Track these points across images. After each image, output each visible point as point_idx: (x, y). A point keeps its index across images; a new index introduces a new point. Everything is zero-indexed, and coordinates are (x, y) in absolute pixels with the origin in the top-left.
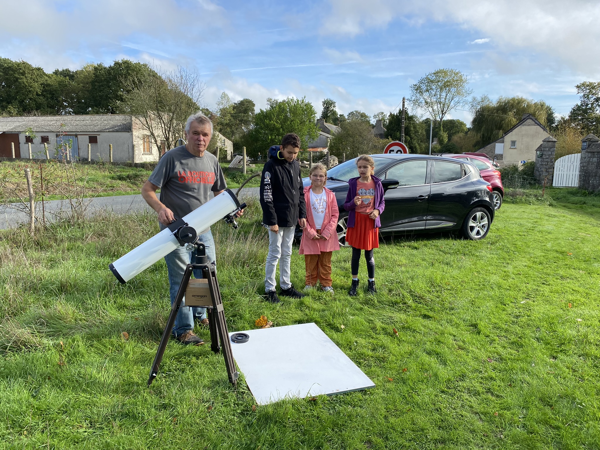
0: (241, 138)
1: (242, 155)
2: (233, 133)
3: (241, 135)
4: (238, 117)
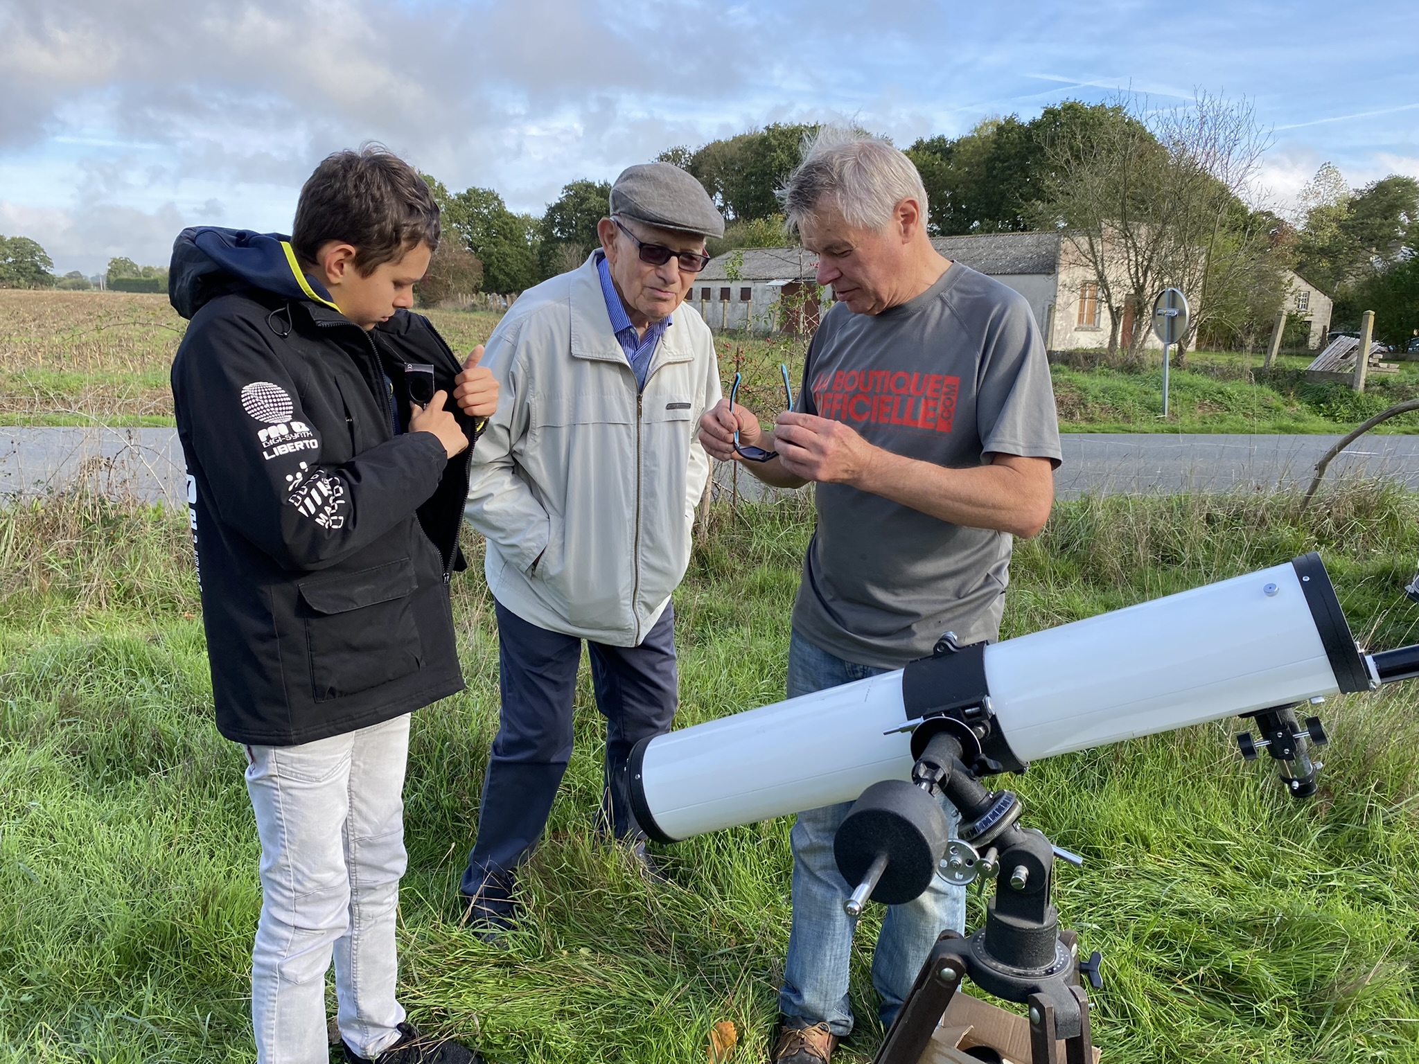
0: (1361, 288)
1: (1358, 337)
2: (1338, 274)
3: (1364, 278)
4: (1362, 230)
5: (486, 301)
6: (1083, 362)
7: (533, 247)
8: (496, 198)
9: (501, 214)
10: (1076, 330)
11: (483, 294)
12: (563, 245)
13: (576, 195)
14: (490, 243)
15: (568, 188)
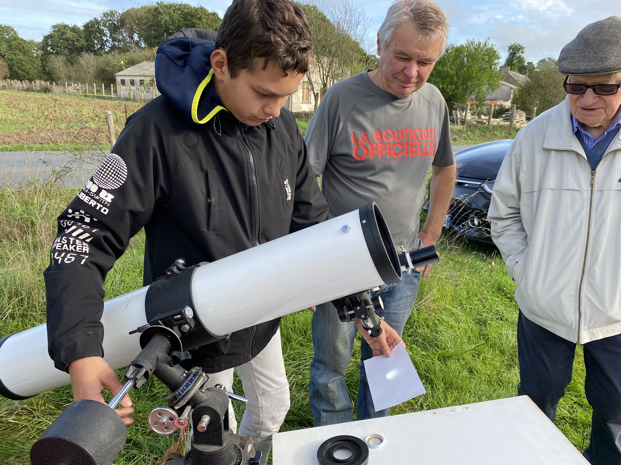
5: (11, 84)
6: (304, 117)
7: (37, 56)
8: (13, 30)
9: (16, 38)
10: (301, 103)
11: (9, 80)
12: (53, 56)
13: (59, 30)
14: (12, 53)
15: (54, 27)
